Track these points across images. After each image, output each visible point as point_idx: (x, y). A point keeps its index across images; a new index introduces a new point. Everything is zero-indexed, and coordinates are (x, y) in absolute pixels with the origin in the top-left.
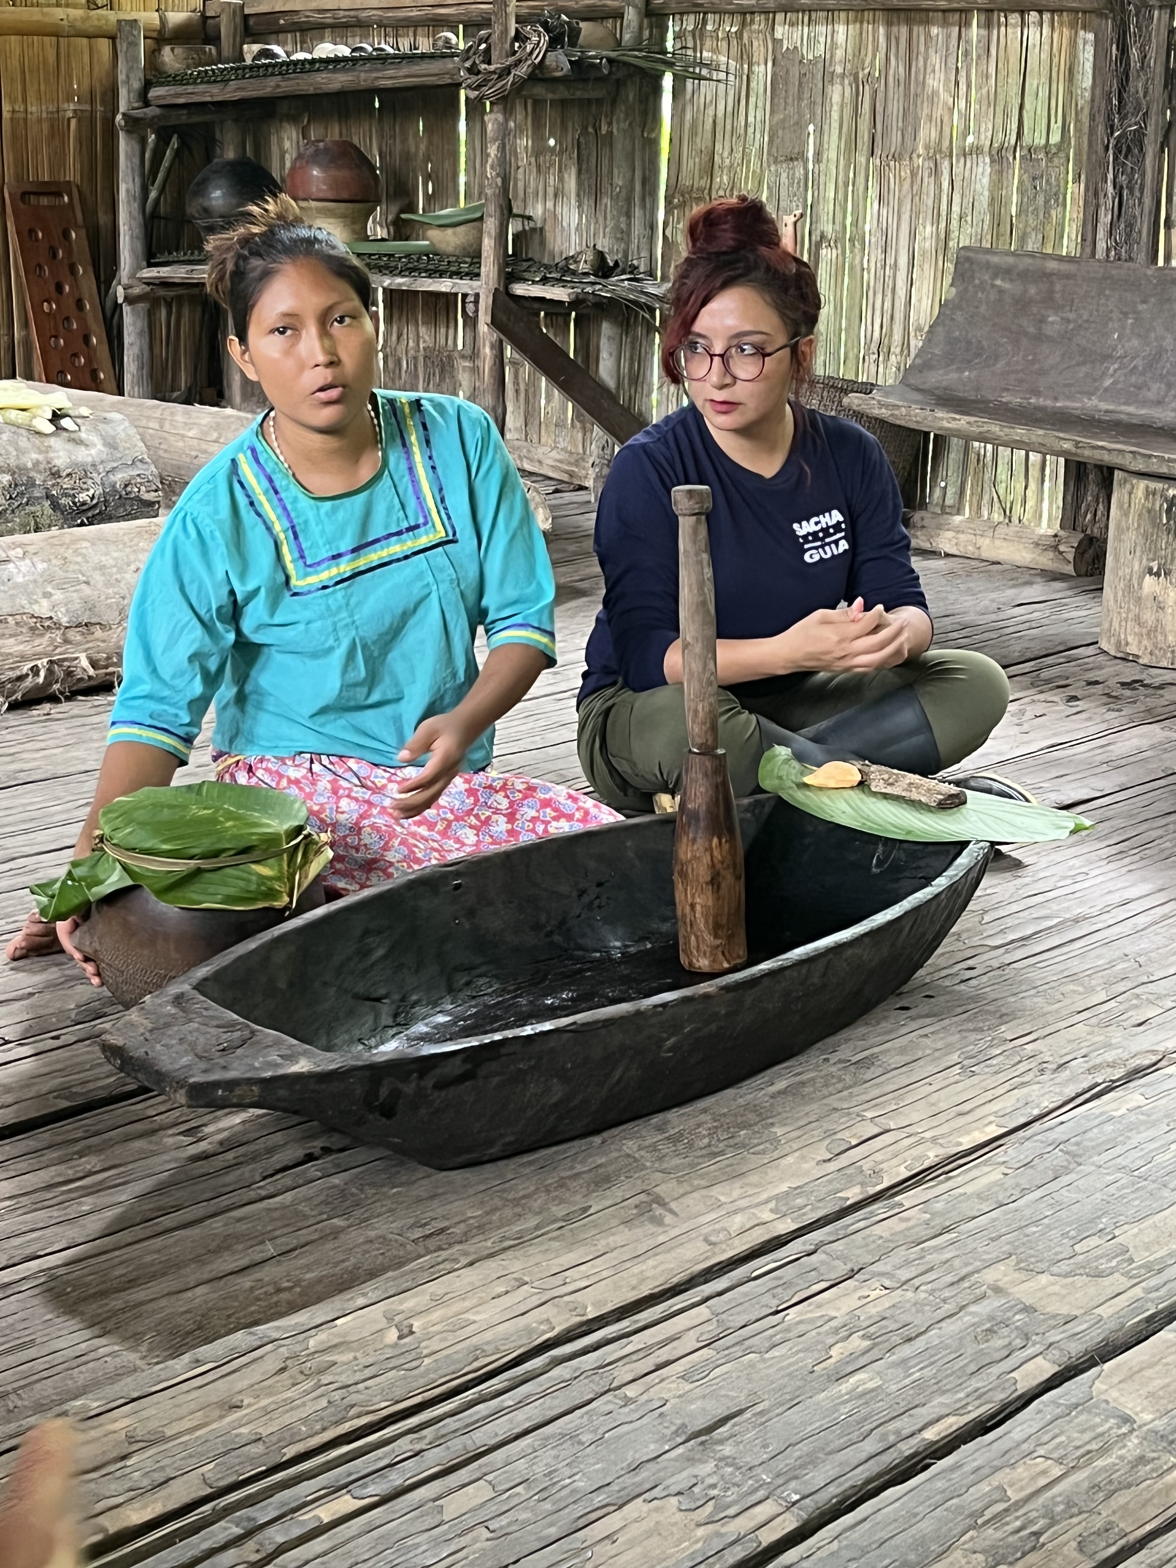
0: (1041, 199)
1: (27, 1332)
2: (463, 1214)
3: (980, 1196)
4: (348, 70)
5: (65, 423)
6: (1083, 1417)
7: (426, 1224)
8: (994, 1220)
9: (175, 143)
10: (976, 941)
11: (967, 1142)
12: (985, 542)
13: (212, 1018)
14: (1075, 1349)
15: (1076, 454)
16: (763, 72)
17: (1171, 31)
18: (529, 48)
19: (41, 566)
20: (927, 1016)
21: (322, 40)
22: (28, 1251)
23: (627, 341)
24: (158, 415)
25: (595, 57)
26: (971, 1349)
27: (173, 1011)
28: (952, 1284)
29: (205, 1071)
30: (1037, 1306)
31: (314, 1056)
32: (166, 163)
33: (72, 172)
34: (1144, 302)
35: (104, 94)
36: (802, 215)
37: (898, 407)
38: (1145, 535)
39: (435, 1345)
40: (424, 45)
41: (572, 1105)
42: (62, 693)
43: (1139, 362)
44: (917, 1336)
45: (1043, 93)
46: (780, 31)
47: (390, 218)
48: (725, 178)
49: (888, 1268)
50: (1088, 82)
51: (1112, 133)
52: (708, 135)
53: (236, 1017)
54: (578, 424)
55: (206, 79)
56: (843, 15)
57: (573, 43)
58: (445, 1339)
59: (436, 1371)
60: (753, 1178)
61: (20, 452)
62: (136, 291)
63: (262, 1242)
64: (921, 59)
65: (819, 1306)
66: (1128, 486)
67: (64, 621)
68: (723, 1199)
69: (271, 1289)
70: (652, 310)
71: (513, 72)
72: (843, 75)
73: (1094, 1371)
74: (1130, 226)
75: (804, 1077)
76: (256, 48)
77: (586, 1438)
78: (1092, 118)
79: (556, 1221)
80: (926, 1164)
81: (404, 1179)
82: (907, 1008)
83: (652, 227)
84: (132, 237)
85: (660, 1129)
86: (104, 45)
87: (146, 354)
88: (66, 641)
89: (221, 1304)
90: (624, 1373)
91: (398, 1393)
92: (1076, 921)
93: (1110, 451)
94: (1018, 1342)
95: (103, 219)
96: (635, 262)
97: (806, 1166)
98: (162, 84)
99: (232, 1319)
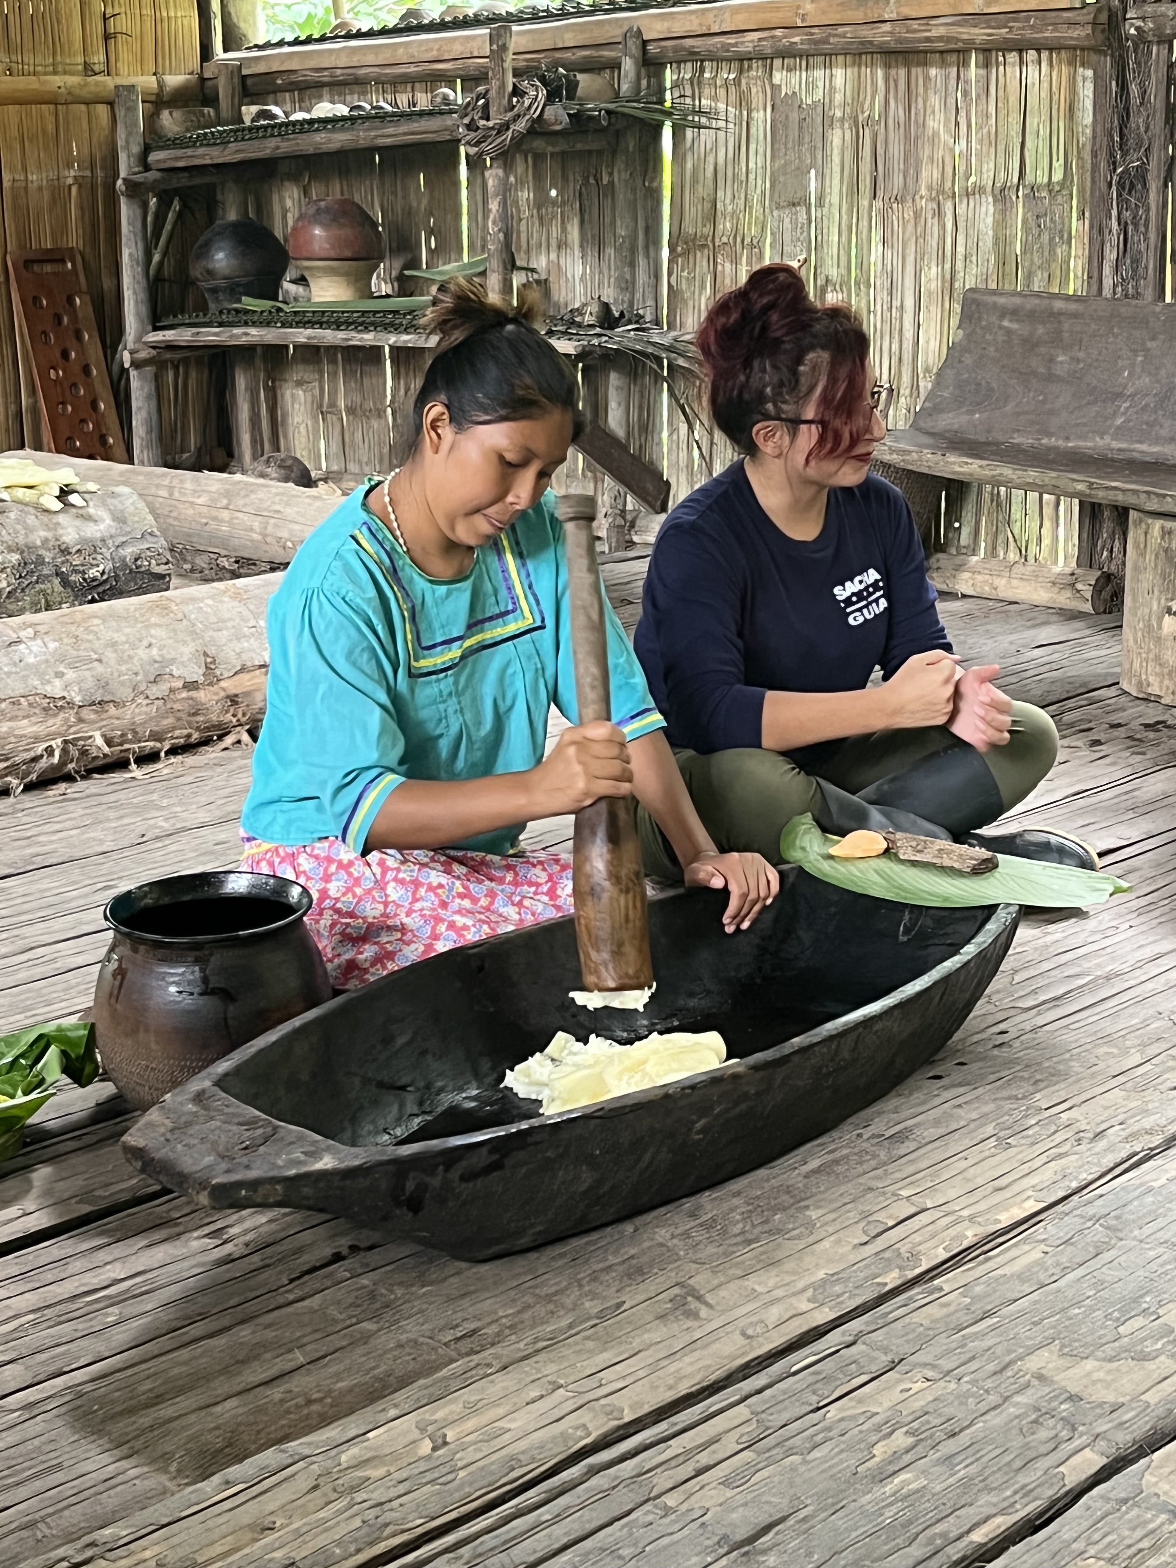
0: (1045, 237)
1: (53, 1455)
2: (495, 1312)
3: (1021, 1277)
4: (348, 129)
5: (73, 499)
6: (1135, 1512)
7: (457, 1326)
8: (1035, 1302)
9: (176, 205)
10: (1007, 1002)
11: (1005, 1219)
12: (1001, 582)
13: (234, 1115)
14: (1124, 1439)
15: (1089, 496)
16: (762, 118)
17: (1171, 65)
18: (527, 104)
19: (52, 645)
20: (960, 1085)
21: (320, 99)
22: (52, 1369)
23: (635, 390)
24: (166, 482)
25: (593, 110)
26: (1017, 1442)
27: (195, 1109)
28: (995, 1373)
29: (228, 1171)
30: (1084, 1395)
31: (339, 1152)
32: (168, 227)
33: (75, 239)
34: (1153, 339)
35: (104, 159)
36: (805, 261)
37: (910, 452)
38: (1163, 576)
39: (470, 1455)
40: (423, 101)
41: (601, 1191)
42: (77, 772)
43: (1150, 400)
44: (961, 1431)
45: (1044, 132)
46: (778, 77)
47: (394, 274)
48: (728, 225)
49: (928, 1359)
50: (1088, 119)
51: (1115, 170)
52: (710, 182)
53: (257, 1113)
54: (589, 474)
55: (205, 141)
56: (841, 58)
57: (571, 96)
58: (480, 1450)
59: (471, 1484)
60: (789, 1266)
61: (29, 530)
62: (143, 355)
63: (290, 1351)
64: (920, 100)
65: (860, 1401)
66: (1143, 526)
67: (78, 700)
68: (759, 1289)
69: (301, 1400)
70: (659, 360)
71: (512, 127)
72: (842, 120)
73: (1143, 1462)
74: (1136, 261)
75: (837, 1155)
76: (254, 109)
77: (626, 1552)
78: (1094, 155)
79: (589, 1319)
80: (966, 1244)
81: (434, 1276)
82: (939, 1077)
83: (657, 276)
84: (136, 302)
85: (693, 1215)
86: (102, 110)
87: (155, 417)
88: (81, 720)
89: (251, 1419)
90: (662, 1481)
91: (433, 1509)
92: (1108, 978)
93: (1124, 491)
94: (1065, 1434)
95: (107, 283)
96: (641, 312)
97: (841, 1251)
98: (162, 148)
99: (263, 1435)
